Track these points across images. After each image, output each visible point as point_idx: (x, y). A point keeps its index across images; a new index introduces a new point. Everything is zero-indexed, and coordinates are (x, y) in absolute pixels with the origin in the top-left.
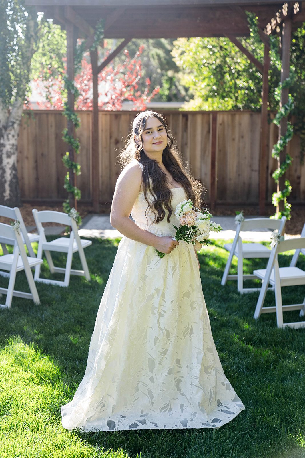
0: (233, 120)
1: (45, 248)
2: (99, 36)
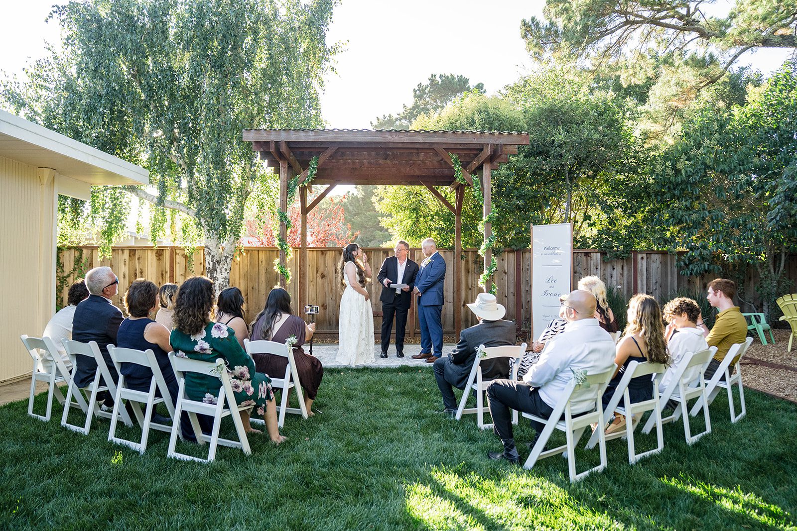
2: (312, 172)
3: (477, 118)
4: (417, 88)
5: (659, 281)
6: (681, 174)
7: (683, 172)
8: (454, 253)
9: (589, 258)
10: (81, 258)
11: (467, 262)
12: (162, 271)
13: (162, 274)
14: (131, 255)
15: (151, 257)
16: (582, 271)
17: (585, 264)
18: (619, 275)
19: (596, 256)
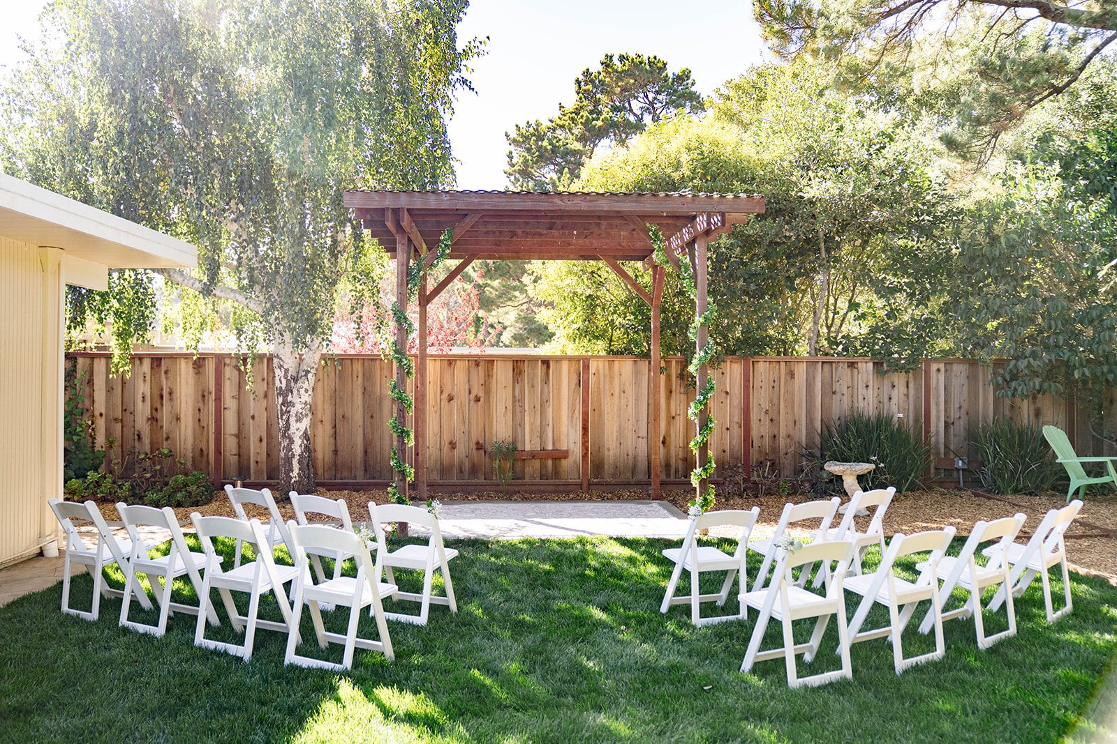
0: (610, 369)
1: (386, 564)
2: (443, 251)
3: (685, 158)
4: (581, 78)
5: (965, 406)
6: (1000, 243)
7: (1003, 240)
8: (650, 363)
9: (856, 370)
10: (75, 371)
11: (669, 378)
12: (203, 391)
13: (204, 396)
14: (154, 366)
15: (185, 371)
16: (845, 391)
17: (849, 379)
18: (902, 396)
19: (867, 367)
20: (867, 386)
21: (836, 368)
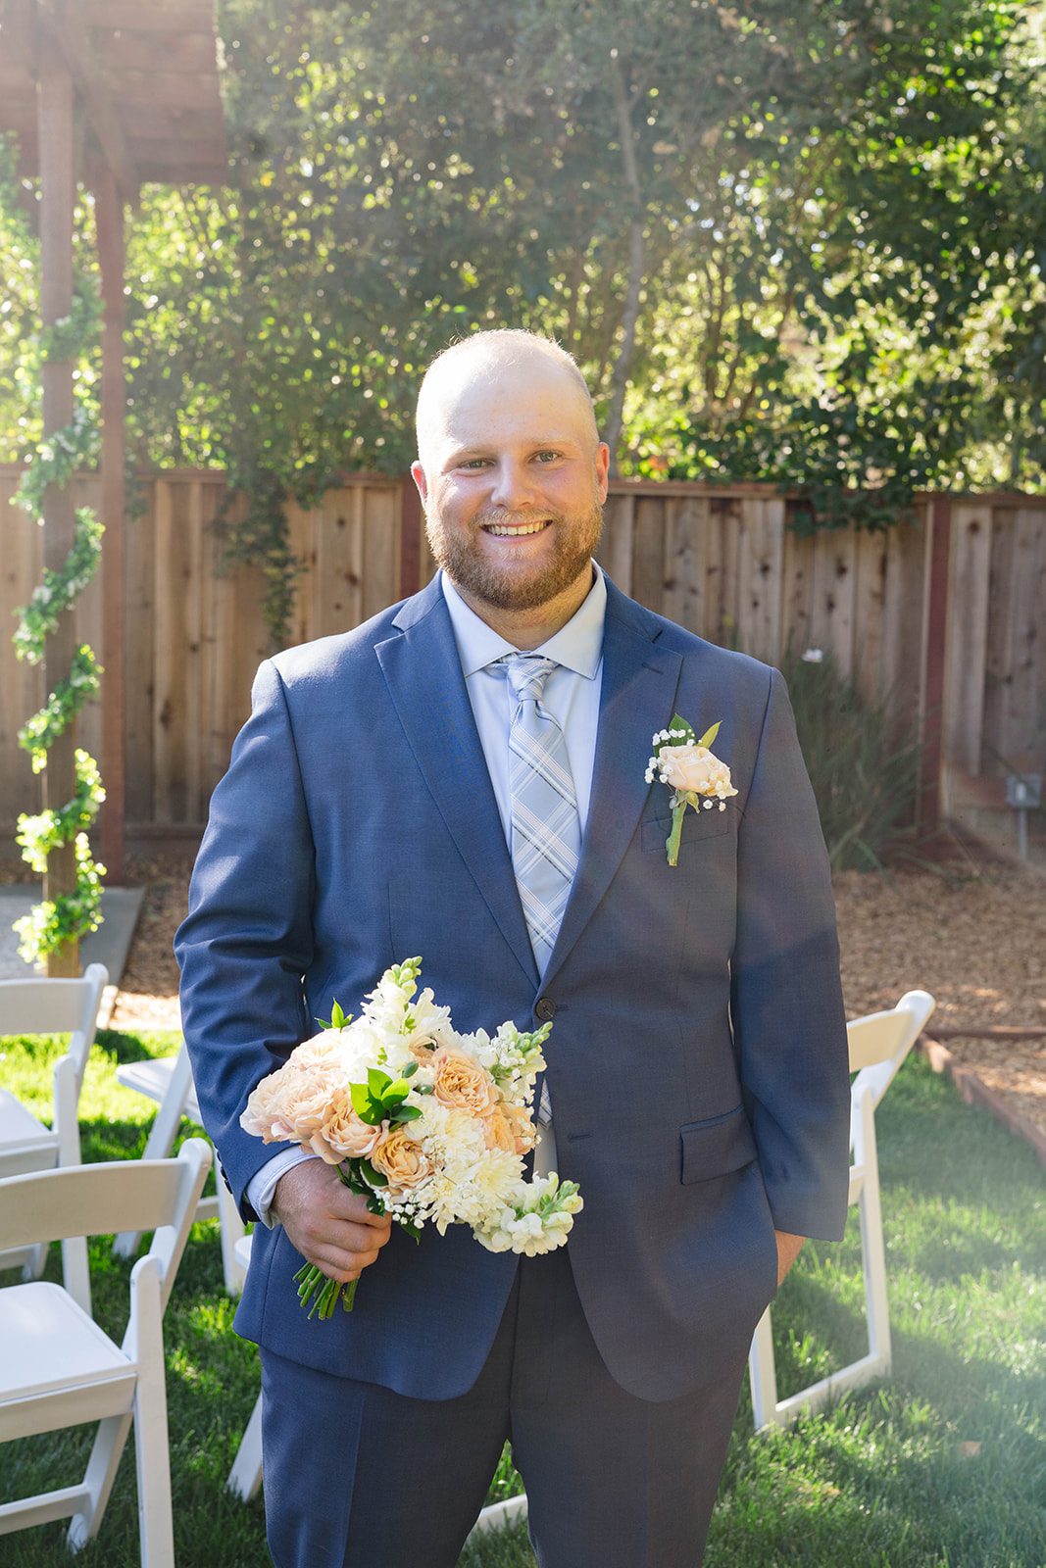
16: (700, 581)
17: (715, 546)
18: (865, 597)
19: (767, 514)
20: (765, 569)
21: (678, 515)
